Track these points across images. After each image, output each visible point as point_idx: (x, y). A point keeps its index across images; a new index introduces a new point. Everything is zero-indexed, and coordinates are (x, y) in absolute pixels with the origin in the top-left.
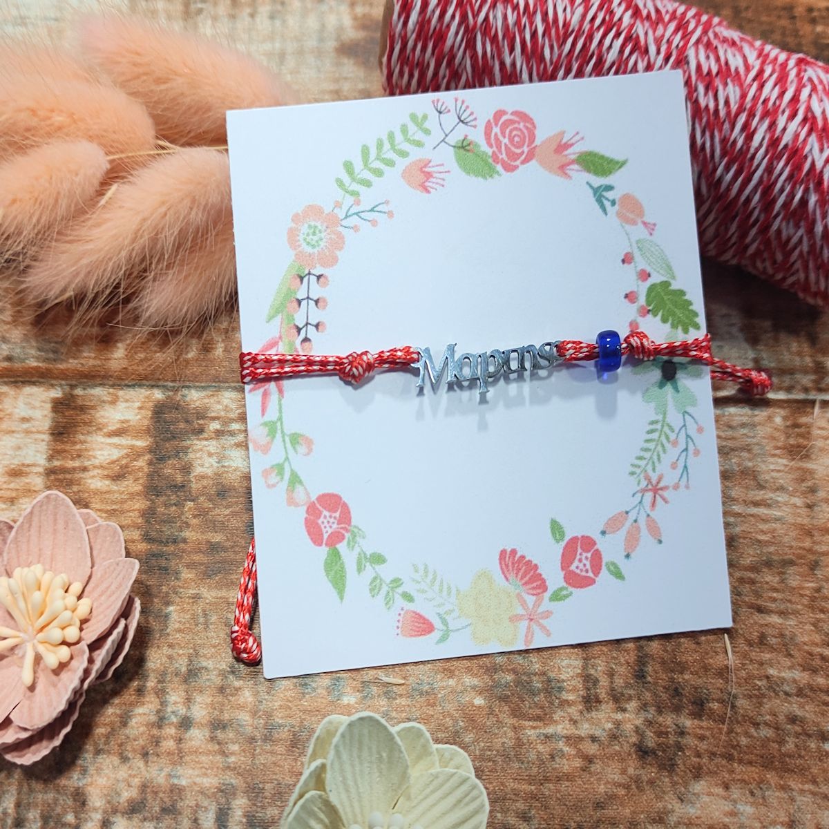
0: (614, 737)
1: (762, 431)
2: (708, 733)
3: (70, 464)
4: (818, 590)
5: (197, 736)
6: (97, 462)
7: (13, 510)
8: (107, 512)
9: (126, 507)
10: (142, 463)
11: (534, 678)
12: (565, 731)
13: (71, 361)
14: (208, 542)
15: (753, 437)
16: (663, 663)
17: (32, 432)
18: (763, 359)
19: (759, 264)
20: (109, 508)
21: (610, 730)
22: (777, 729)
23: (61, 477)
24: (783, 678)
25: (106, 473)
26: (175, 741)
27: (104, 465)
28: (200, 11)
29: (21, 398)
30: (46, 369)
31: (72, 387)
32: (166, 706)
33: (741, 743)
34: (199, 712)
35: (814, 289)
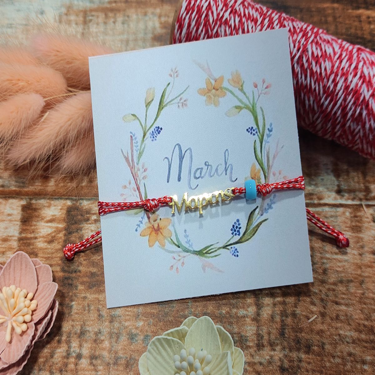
0: (270, 363)
1: (340, 219)
2: (312, 361)
3: (29, 236)
4: (363, 294)
5: (84, 362)
6: (41, 235)
7: (4, 257)
8: (45, 258)
9: (54, 255)
10: (61, 235)
11: (235, 335)
12: (248, 360)
13: (30, 187)
14: (90, 272)
15: (336, 222)
16: (293, 328)
17: (12, 221)
18: (342, 185)
19: (341, 140)
20: (46, 256)
21: (268, 359)
22: (343, 359)
23: (25, 242)
24: (346, 335)
25: (45, 240)
26: (74, 364)
27: (44, 236)
28: (91, 21)
29: (8, 205)
30: (20, 191)
31: (31, 199)
32: (71, 348)
33: (327, 365)
34: (85, 351)
35: (366, 151)
